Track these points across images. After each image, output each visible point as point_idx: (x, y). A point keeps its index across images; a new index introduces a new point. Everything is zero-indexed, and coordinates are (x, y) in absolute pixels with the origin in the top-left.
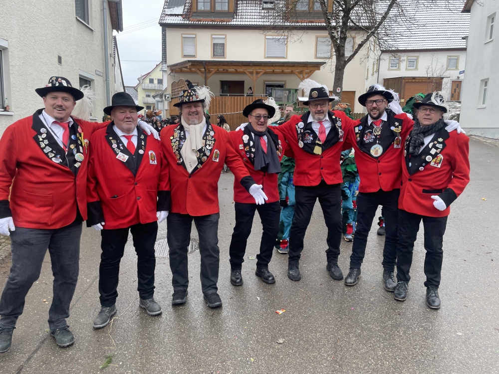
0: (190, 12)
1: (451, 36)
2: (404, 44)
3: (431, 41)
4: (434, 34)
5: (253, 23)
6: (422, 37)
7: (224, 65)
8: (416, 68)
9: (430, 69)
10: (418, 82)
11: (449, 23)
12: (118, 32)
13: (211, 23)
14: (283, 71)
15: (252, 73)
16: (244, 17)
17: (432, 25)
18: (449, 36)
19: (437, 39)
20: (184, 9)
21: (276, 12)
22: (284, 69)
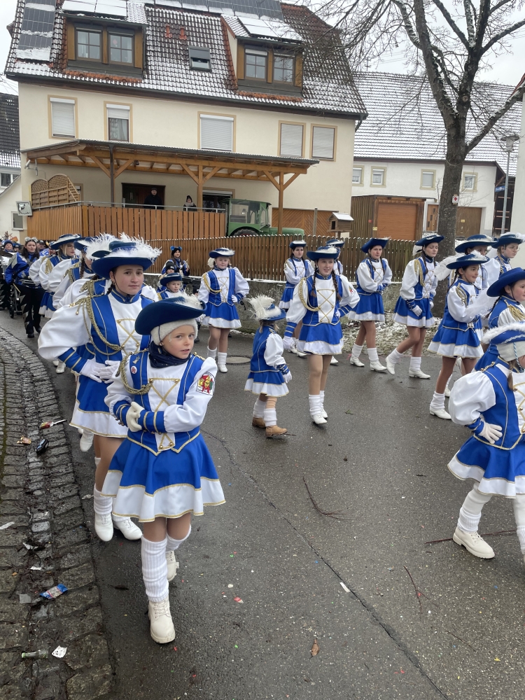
2: (368, 150)
6: (388, 142)
8: (383, 184)
10: (395, 204)
19: (408, 145)
20: (51, 54)
21: (214, 76)
22: (250, 167)
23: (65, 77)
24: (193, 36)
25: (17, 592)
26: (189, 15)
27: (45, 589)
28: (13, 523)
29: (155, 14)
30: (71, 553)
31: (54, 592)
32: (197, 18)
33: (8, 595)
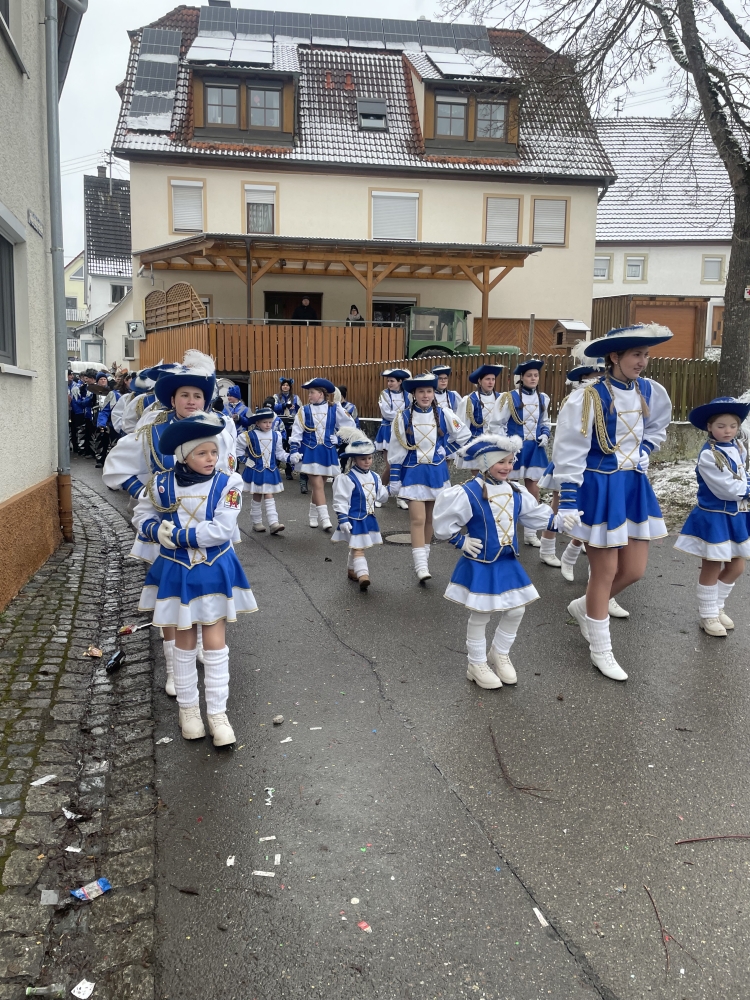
0: (187, 127)
1: (707, 216)
2: (619, 230)
3: (670, 225)
5: (343, 159)
6: (651, 216)
8: (643, 279)
10: (661, 306)
13: (243, 154)
16: (320, 144)
18: (703, 216)
20: (173, 120)
21: (392, 136)
22: (441, 261)
23: (191, 151)
24: (363, 84)
25: (39, 887)
26: (358, 56)
27: (80, 884)
28: (53, 776)
29: (312, 58)
30: (127, 829)
31: (92, 890)
32: (370, 59)
33: (24, 891)
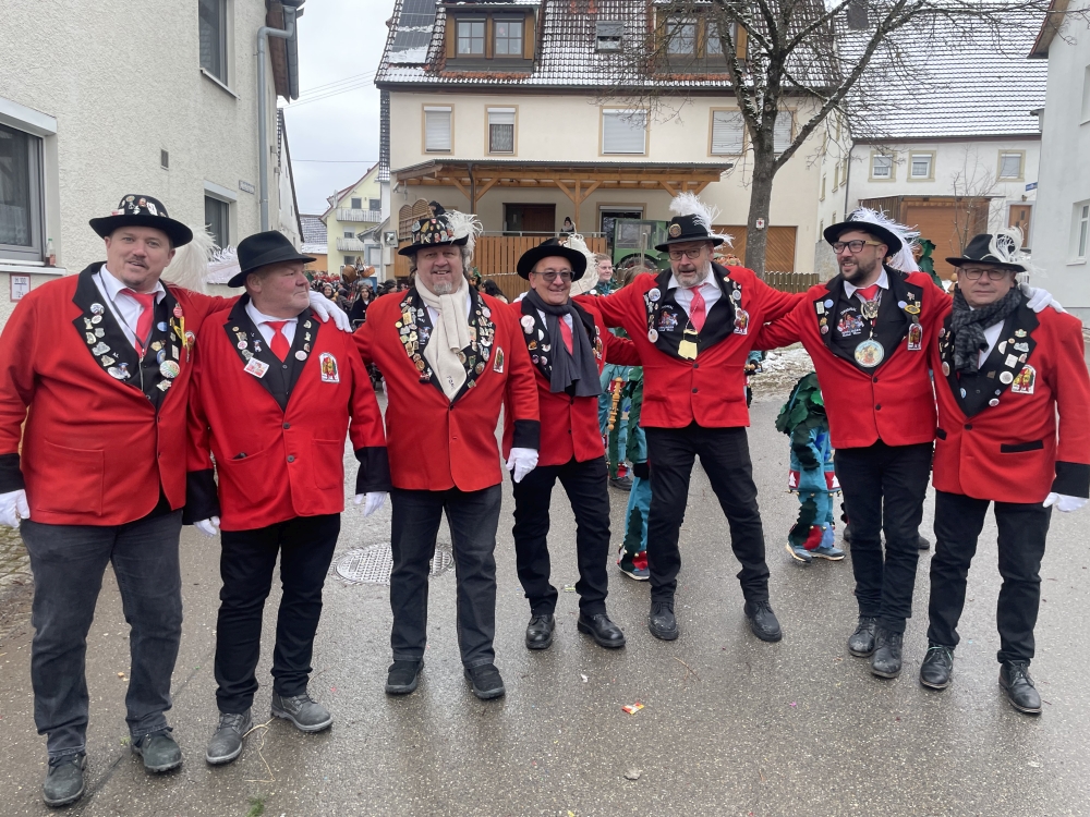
0: (441, 58)
1: (1007, 108)
2: (904, 126)
3: (963, 120)
4: (968, 104)
5: (575, 82)
6: (942, 110)
7: (512, 170)
8: (930, 177)
9: (962, 180)
10: (936, 207)
11: (1002, 79)
12: (288, 101)
13: (486, 81)
14: (639, 183)
15: (571, 187)
16: (556, 68)
17: (963, 85)
18: (1002, 109)
19: (976, 114)
20: (429, 53)
21: (626, 57)
22: (642, 177)
23: (441, 81)
24: (606, 7)
